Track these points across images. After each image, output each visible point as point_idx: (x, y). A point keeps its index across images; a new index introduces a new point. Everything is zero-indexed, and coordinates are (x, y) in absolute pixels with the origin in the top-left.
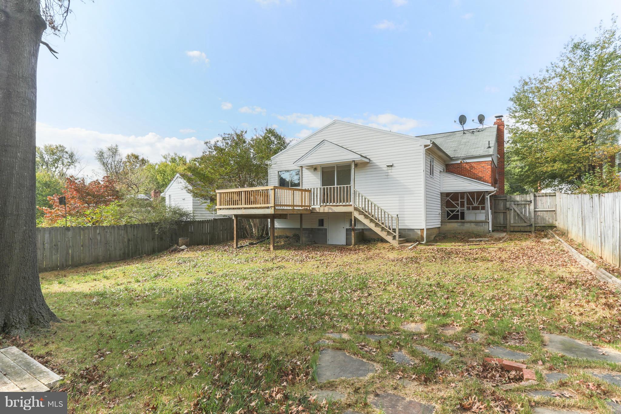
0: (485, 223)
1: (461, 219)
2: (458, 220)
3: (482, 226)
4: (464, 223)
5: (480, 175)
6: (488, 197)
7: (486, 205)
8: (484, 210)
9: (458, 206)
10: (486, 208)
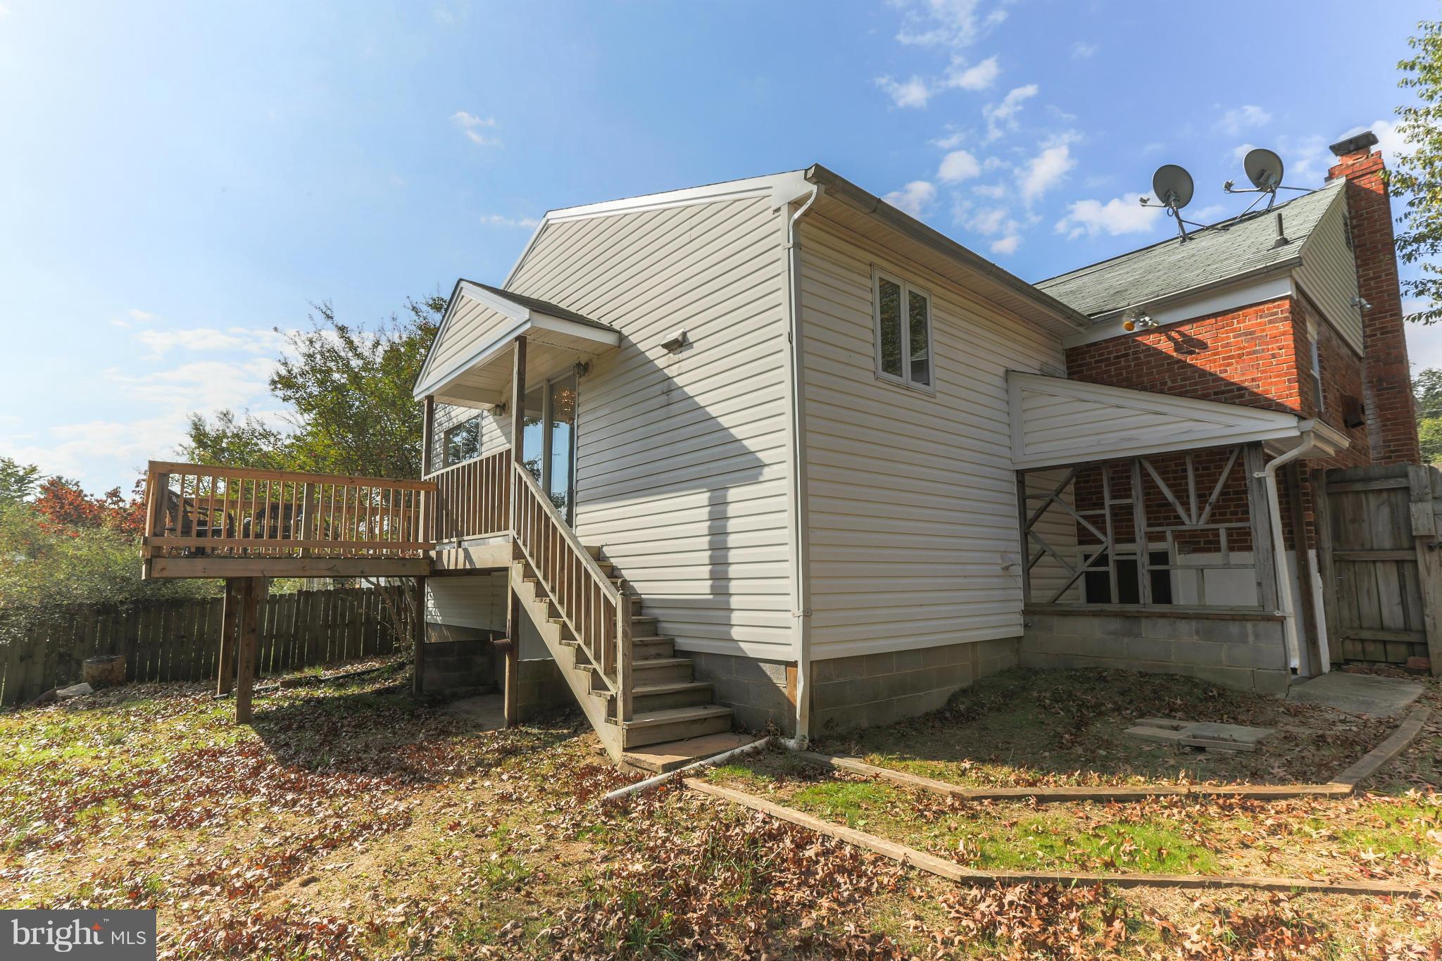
0: (1262, 625)
1: (1123, 600)
2: (1107, 607)
3: (1243, 638)
4: (1136, 617)
5: (1235, 374)
6: (1268, 475)
7: (1257, 521)
8: (1250, 548)
9: (1103, 530)
10: (1260, 539)
